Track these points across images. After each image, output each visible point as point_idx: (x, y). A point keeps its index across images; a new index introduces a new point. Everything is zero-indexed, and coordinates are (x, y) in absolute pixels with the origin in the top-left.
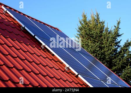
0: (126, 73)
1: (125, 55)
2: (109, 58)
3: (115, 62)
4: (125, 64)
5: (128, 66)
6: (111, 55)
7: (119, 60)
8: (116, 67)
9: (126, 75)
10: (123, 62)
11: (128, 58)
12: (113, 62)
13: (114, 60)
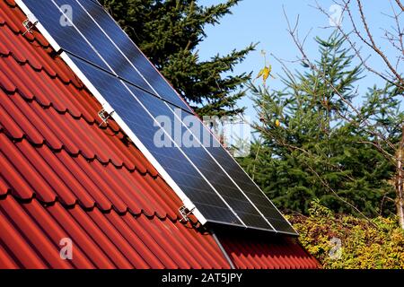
0: (175, 68)
1: (184, 15)
2: (137, 15)
3: (152, 31)
4: (177, 42)
5: (184, 49)
6: (142, 7)
7: (163, 26)
8: (151, 45)
9: (176, 73)
10: (174, 33)
11: (189, 26)
12: (145, 28)
13: (148, 24)
